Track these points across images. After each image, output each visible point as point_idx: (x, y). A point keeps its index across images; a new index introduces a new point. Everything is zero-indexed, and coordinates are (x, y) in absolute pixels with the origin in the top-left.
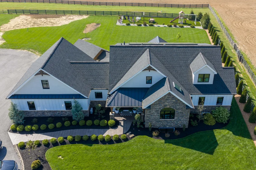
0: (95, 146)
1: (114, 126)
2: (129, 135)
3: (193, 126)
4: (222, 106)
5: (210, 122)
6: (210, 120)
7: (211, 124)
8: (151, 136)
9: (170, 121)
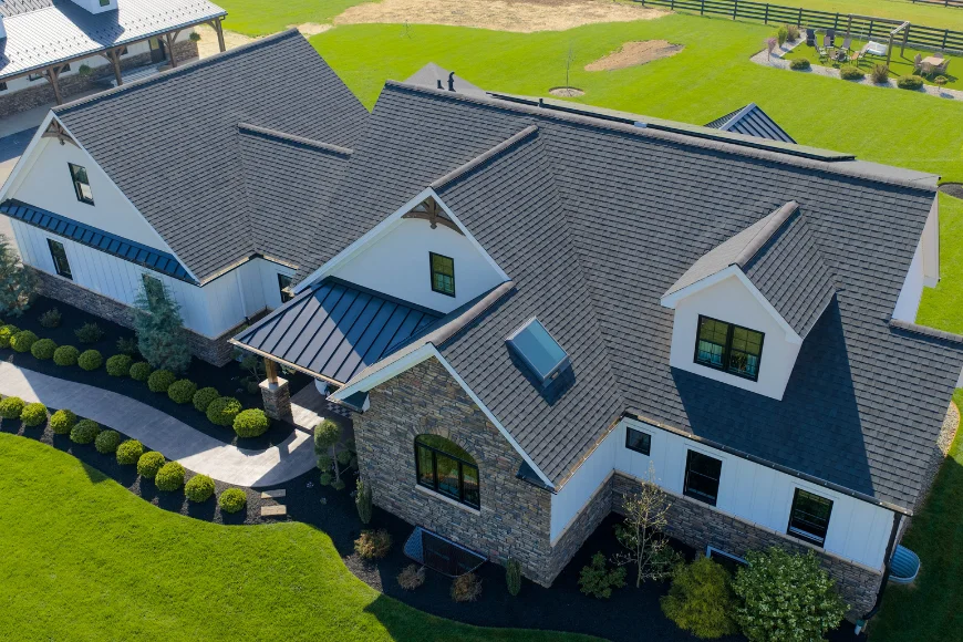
0: (111, 488)
1: (253, 438)
2: (265, 502)
3: (582, 590)
4: (817, 553)
5: (690, 612)
6: (694, 603)
7: (690, 622)
8: (345, 549)
9: (463, 512)
